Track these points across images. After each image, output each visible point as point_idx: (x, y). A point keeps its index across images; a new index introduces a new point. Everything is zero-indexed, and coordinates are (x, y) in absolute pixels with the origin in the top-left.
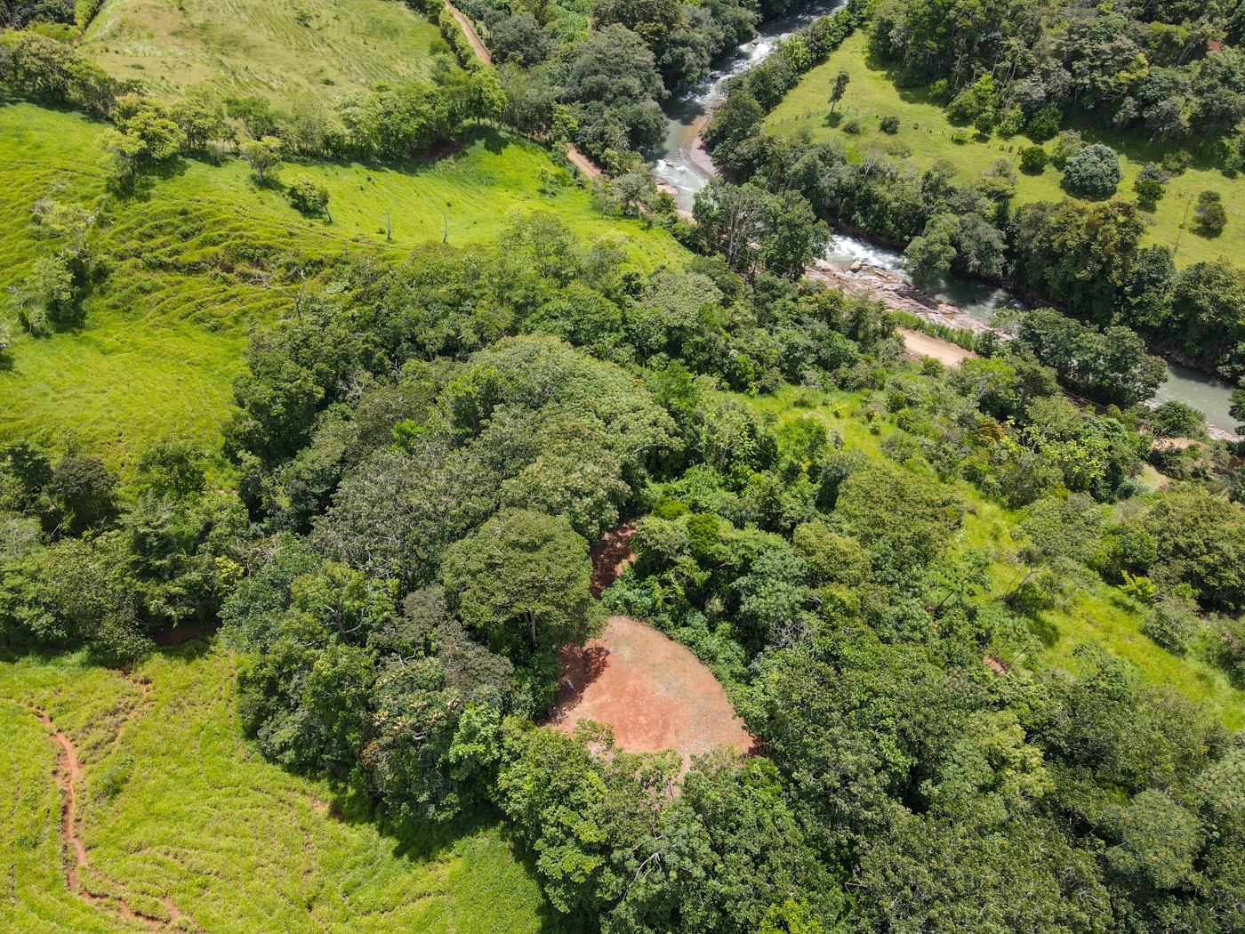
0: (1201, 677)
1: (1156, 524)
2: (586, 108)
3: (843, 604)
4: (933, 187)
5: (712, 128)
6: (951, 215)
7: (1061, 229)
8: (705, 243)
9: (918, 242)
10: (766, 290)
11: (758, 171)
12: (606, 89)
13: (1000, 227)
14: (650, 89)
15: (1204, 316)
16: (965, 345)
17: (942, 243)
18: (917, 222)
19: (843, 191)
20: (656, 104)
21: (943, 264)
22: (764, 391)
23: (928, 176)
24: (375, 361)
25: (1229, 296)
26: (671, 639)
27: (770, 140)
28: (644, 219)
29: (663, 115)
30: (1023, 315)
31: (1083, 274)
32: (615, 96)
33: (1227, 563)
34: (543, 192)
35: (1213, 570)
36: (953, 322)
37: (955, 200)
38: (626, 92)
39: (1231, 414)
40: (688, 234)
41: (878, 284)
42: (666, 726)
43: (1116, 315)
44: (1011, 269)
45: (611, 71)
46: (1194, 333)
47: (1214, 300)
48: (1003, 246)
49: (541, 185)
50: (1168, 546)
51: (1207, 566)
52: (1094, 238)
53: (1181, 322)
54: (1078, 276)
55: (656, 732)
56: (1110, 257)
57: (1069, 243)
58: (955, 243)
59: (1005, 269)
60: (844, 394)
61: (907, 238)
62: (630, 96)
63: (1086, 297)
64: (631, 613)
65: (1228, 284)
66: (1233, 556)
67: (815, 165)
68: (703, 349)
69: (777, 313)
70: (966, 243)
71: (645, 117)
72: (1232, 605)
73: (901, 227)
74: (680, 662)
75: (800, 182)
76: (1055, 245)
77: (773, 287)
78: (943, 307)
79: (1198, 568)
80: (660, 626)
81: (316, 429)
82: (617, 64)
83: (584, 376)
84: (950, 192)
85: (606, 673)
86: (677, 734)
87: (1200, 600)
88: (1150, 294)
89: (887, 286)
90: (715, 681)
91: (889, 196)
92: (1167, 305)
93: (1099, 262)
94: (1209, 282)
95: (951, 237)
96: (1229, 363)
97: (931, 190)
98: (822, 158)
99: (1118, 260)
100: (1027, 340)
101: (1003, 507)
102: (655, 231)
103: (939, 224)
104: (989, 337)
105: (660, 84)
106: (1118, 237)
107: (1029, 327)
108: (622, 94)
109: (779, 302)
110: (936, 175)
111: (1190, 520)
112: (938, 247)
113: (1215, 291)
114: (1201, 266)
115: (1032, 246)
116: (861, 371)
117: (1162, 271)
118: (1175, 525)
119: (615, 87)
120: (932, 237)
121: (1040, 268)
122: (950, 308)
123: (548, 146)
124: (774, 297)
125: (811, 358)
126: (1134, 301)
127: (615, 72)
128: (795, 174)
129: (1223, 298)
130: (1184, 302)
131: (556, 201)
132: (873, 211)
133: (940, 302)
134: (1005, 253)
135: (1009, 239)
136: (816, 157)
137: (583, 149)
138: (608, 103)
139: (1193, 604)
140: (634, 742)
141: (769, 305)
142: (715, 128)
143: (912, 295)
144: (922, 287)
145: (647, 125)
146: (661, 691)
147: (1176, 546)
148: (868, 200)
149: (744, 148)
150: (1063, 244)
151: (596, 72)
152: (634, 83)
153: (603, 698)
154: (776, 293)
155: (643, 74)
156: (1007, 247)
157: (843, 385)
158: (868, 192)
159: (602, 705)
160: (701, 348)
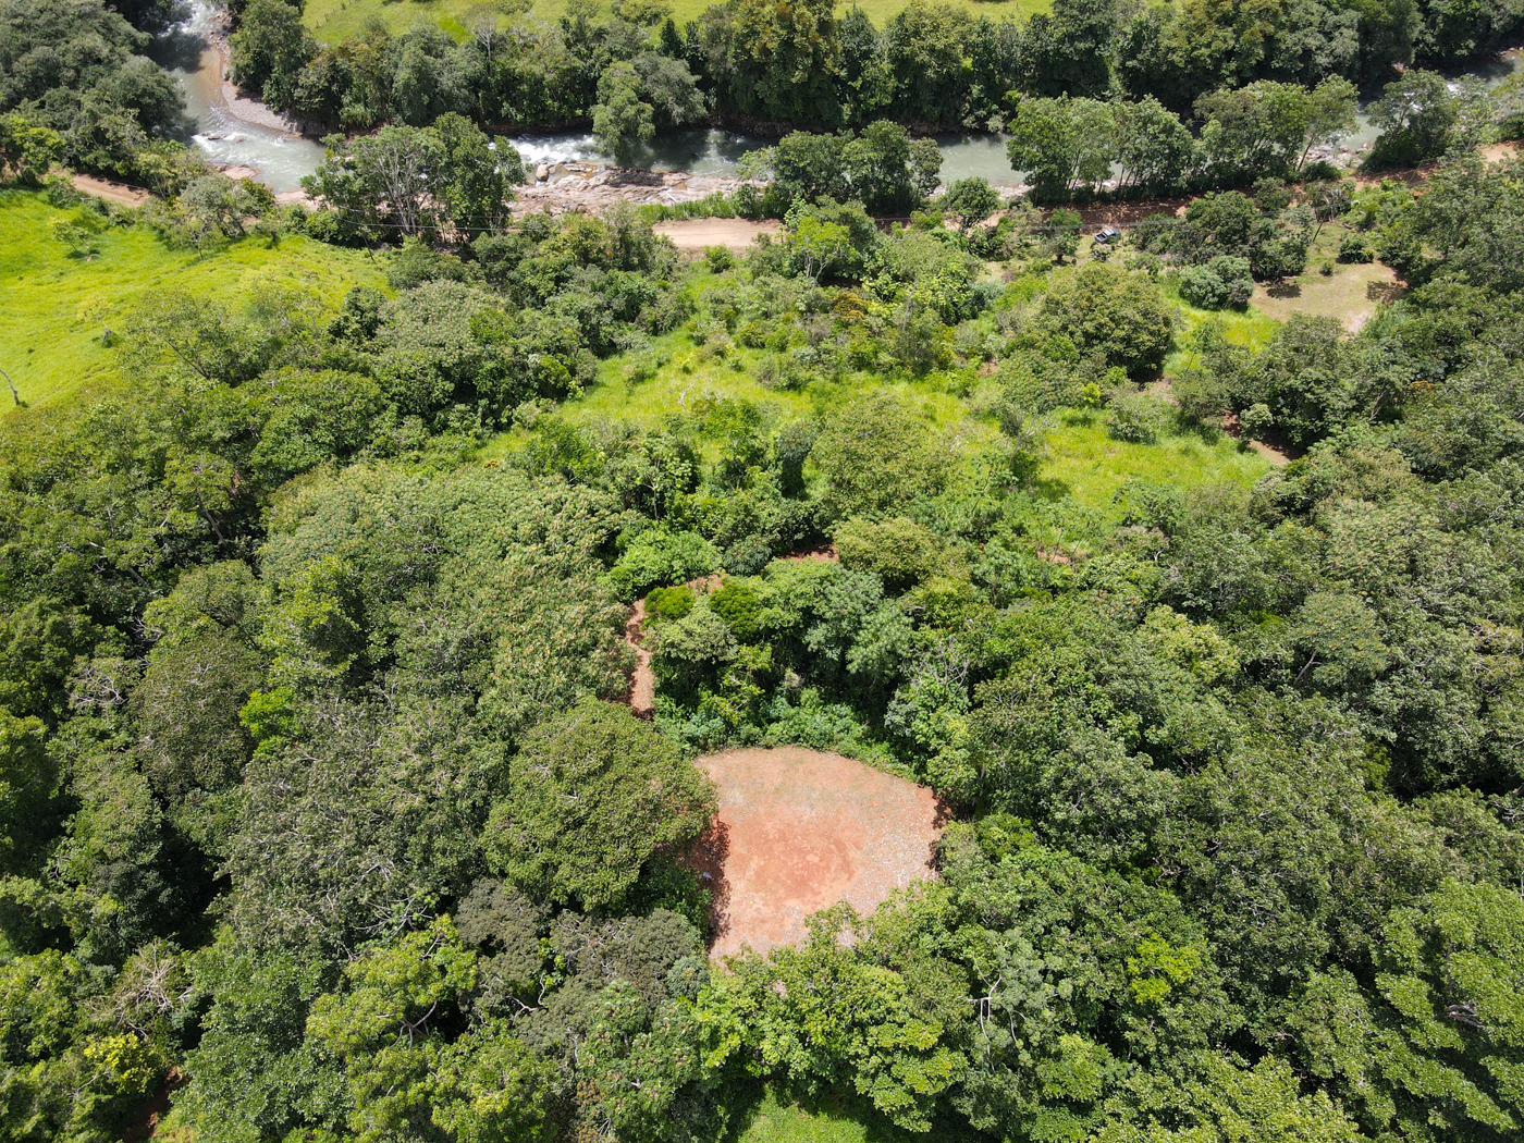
0: (1185, 452)
1: (1056, 322)
2: (42, 105)
3: (950, 596)
4: (579, 37)
5: (242, 63)
6: (621, 64)
7: (753, 33)
8: (365, 229)
9: (600, 114)
10: (496, 259)
11: (346, 99)
12: (58, 66)
13: (678, 56)
14: (118, 40)
15: (930, 73)
16: (724, 215)
17: (632, 103)
18: (583, 88)
19: (475, 84)
20: (144, 60)
21: (647, 129)
22: (588, 383)
23: (565, 24)
24: (77, 633)
25: (944, 41)
26: (768, 747)
27: (344, 51)
28: (261, 232)
29: (163, 71)
30: (770, 152)
31: (797, 77)
32: (78, 71)
33: (1137, 328)
34: (76, 255)
35: (1127, 341)
36: (689, 191)
37: (610, 42)
38: (90, 58)
39: (1016, 167)
40: (334, 226)
41: (583, 183)
42: (840, 846)
43: (845, 108)
44: (713, 101)
45: (48, 36)
46: (927, 96)
47: (932, 50)
48: (692, 79)
49: (68, 248)
50: (1079, 338)
51: (1123, 340)
52: (791, 29)
53: (911, 88)
54: (794, 80)
55: (836, 861)
56: (816, 46)
57: (769, 46)
58: (645, 97)
59: (706, 104)
60: (662, 339)
61: (579, 112)
62: (99, 61)
63: (808, 100)
64: (705, 748)
65: (936, 28)
66: (1139, 318)
67: (424, 63)
68: (502, 374)
69: (531, 280)
70: (658, 92)
71: (142, 83)
72: (1154, 366)
73: (566, 102)
74: (801, 767)
75: (417, 93)
76: (755, 54)
77: (502, 251)
78: (669, 179)
79: (1118, 347)
80: (749, 742)
81: (69, 780)
82: (50, 23)
83: (463, 501)
84: (600, 35)
85: (732, 835)
86: (859, 848)
87: (1130, 376)
88: (870, 72)
89: (592, 182)
90: (848, 762)
91: (538, 69)
92: (889, 76)
93: (807, 55)
94: (916, 33)
95: (636, 90)
96: (971, 112)
97: (577, 41)
98: (428, 51)
99: (824, 46)
100: (794, 178)
101: (910, 381)
102: (286, 241)
103: (615, 81)
104: (745, 192)
105: (127, 27)
106: (814, 20)
107: (788, 163)
108: (85, 63)
109: (523, 265)
110: (573, 20)
111: (1084, 303)
112: (631, 111)
113: (930, 41)
114: (901, 18)
115: (729, 65)
116: (666, 302)
117: (869, 41)
118: (1073, 313)
119: (69, 59)
120: (617, 100)
121: (747, 87)
122: (676, 177)
123: (30, 184)
124: (513, 263)
125: (607, 317)
126: (857, 84)
127: (54, 36)
128: (407, 85)
129: (939, 46)
130: (903, 65)
131: (106, 260)
132: (523, 95)
133: (661, 175)
134: (698, 84)
135: (696, 65)
136: (421, 53)
137: (80, 168)
138: (73, 85)
139: (1128, 382)
140: (823, 889)
141: (512, 274)
142: (246, 60)
143: (627, 180)
144: (631, 164)
145: (152, 95)
146: (807, 814)
147: (1086, 334)
148: (510, 82)
149: (311, 75)
150: (765, 51)
151: (27, 47)
152: (94, 41)
153: (753, 865)
154: (513, 256)
155: (96, 23)
156: (698, 77)
157: (656, 330)
158: (506, 73)
159: (758, 875)
160: (498, 374)
